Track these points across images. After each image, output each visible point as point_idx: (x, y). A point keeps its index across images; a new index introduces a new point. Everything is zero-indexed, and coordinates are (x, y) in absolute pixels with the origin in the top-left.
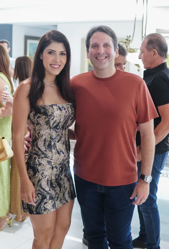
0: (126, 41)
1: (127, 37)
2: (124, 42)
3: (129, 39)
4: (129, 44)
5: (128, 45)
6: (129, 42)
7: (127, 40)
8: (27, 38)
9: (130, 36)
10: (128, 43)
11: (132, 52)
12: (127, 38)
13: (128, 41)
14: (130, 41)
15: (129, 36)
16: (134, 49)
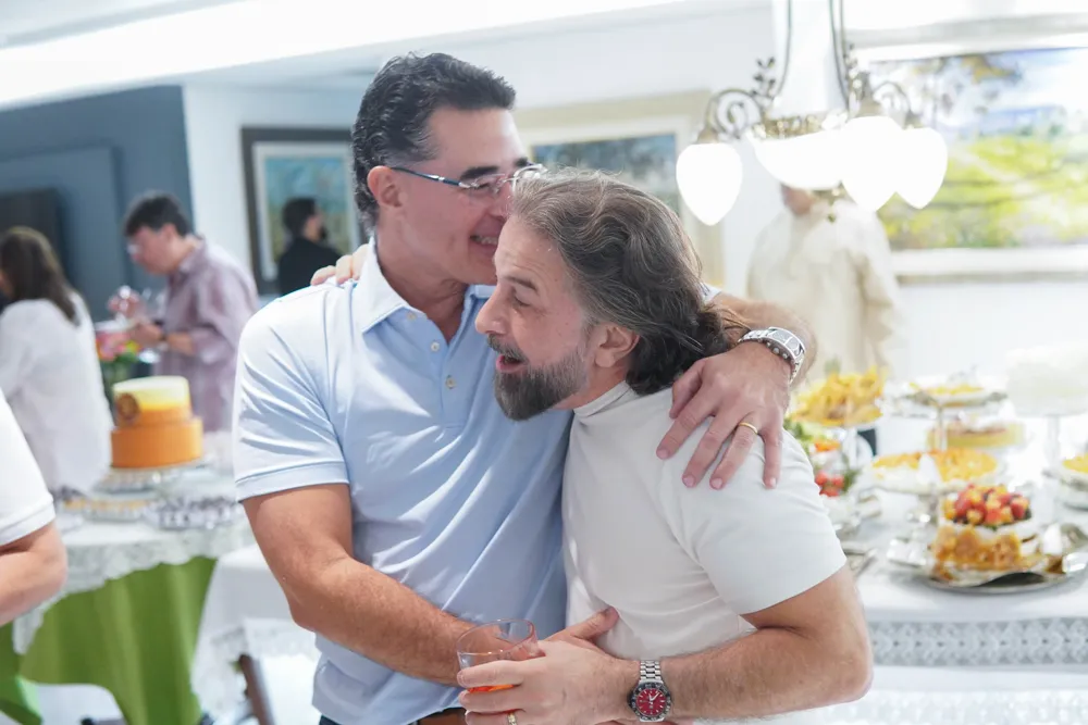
0: (756, 85)
1: (760, 63)
2: (748, 89)
3: (769, 75)
4: (773, 98)
5: (766, 102)
6: (772, 87)
7: (759, 78)
8: (251, 137)
9: (772, 61)
10: (768, 96)
11: (797, 133)
12: (756, 70)
13: (766, 86)
14: (776, 86)
15: (765, 61)
16: (808, 116)
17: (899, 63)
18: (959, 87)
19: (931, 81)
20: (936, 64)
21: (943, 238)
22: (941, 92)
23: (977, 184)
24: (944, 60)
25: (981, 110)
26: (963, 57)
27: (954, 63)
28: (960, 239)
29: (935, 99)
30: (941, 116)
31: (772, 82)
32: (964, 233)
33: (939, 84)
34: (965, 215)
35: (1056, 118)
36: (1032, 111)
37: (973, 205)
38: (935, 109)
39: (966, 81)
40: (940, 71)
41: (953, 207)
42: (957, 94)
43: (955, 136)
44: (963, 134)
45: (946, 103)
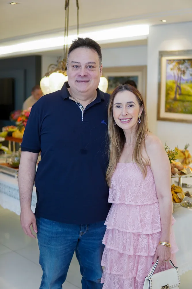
17: (174, 60)
18: (187, 68)
19: (181, 66)
20: (182, 61)
21: (180, 110)
22: (183, 69)
23: (189, 95)
24: (184, 60)
25: (191, 75)
26: (189, 60)
27: (187, 61)
28: (184, 110)
29: (181, 71)
30: (182, 76)
32: (185, 109)
33: (182, 67)
34: (186, 104)
37: (188, 101)
38: (181, 74)
39: (189, 66)
40: (183, 64)
41: (183, 101)
42: (187, 70)
43: (185, 82)
44: (187, 81)
45: (184, 73)
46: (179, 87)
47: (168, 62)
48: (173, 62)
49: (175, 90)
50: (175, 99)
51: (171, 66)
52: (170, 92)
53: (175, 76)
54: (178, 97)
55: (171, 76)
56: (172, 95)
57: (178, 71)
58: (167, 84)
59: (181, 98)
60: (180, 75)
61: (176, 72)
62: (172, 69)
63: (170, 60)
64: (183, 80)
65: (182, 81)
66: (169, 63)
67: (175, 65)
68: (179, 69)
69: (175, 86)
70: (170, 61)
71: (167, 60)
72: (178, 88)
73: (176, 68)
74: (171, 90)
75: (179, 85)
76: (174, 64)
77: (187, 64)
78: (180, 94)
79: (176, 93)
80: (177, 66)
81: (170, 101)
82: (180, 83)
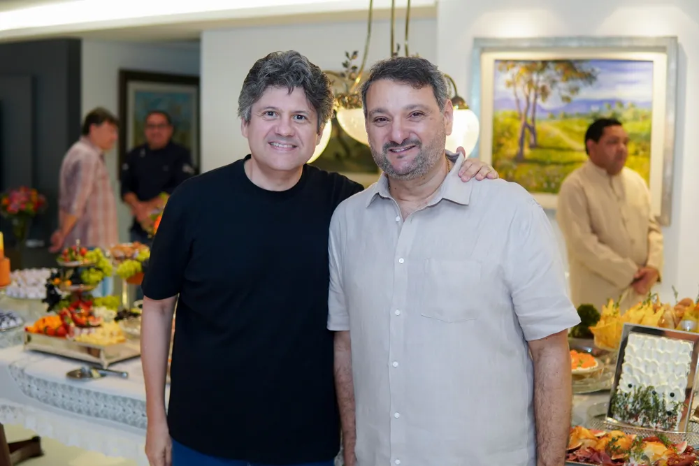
0: (343, 70)
1: (347, 55)
2: (338, 72)
3: (354, 63)
4: (354, 80)
5: (350, 82)
6: (354, 72)
7: (345, 65)
8: (126, 77)
9: (355, 53)
10: (351, 78)
12: (344, 59)
13: (350, 70)
15: (351, 54)
17: (516, 62)
18: (553, 82)
19: (535, 77)
20: (540, 65)
22: (540, 85)
23: (560, 149)
24: (545, 63)
25: (567, 99)
26: (557, 62)
27: (551, 65)
28: (545, 185)
29: (536, 89)
30: (539, 101)
31: (355, 68)
32: (549, 182)
33: (540, 79)
34: (550, 169)
35: (617, 108)
36: (601, 102)
37: (557, 163)
38: (536, 97)
39: (558, 78)
40: (541, 70)
41: (542, 163)
42: (552, 87)
43: (547, 115)
44: (553, 115)
45: (544, 92)
46: (530, 129)
47: (499, 64)
48: (514, 66)
49: (519, 135)
50: (519, 159)
51: (507, 76)
52: (503, 140)
53: (518, 101)
54: (527, 152)
55: (507, 100)
56: (512, 149)
57: (526, 89)
58: (495, 121)
59: (538, 154)
60: (532, 99)
61: (521, 91)
62: (509, 84)
63: (506, 61)
64: (543, 110)
65: (538, 115)
66: (500, 69)
67: (520, 75)
68: (530, 83)
69: (518, 125)
70: (504, 64)
71: (497, 61)
72: (527, 131)
73: (522, 82)
74: (507, 134)
75: (530, 122)
76: (516, 70)
77: (552, 72)
78: (534, 146)
79: (521, 144)
80: (526, 75)
81: (504, 162)
82: (533, 120)
